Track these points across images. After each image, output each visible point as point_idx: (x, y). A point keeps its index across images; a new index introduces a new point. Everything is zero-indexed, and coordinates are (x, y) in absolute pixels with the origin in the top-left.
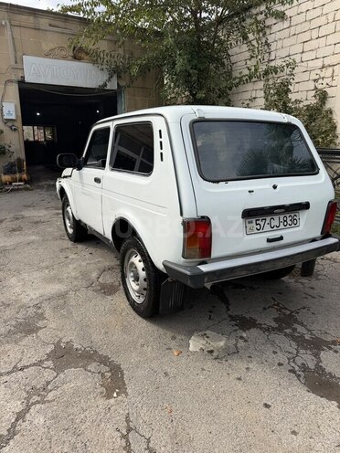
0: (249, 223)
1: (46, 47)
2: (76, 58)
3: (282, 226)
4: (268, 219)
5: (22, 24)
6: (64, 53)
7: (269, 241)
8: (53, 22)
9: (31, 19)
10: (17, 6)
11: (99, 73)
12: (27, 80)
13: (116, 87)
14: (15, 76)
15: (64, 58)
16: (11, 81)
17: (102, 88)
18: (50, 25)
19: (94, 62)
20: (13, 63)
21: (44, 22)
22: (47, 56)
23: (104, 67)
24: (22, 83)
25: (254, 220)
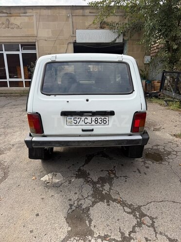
0: (69, 119)
1: (87, 24)
2: (102, 28)
3: (93, 123)
4: (83, 118)
5: (77, 14)
6: (95, 26)
7: (83, 130)
8: (92, 11)
9: (81, 11)
10: (76, 6)
11: (113, 34)
12: (77, 42)
13: (122, 41)
14: (72, 41)
15: (96, 28)
16: (70, 43)
17: (114, 43)
18: (90, 13)
19: (111, 29)
20: (72, 34)
21: (87, 11)
22: (87, 28)
23: (116, 30)
24: (75, 43)
25: (73, 118)
